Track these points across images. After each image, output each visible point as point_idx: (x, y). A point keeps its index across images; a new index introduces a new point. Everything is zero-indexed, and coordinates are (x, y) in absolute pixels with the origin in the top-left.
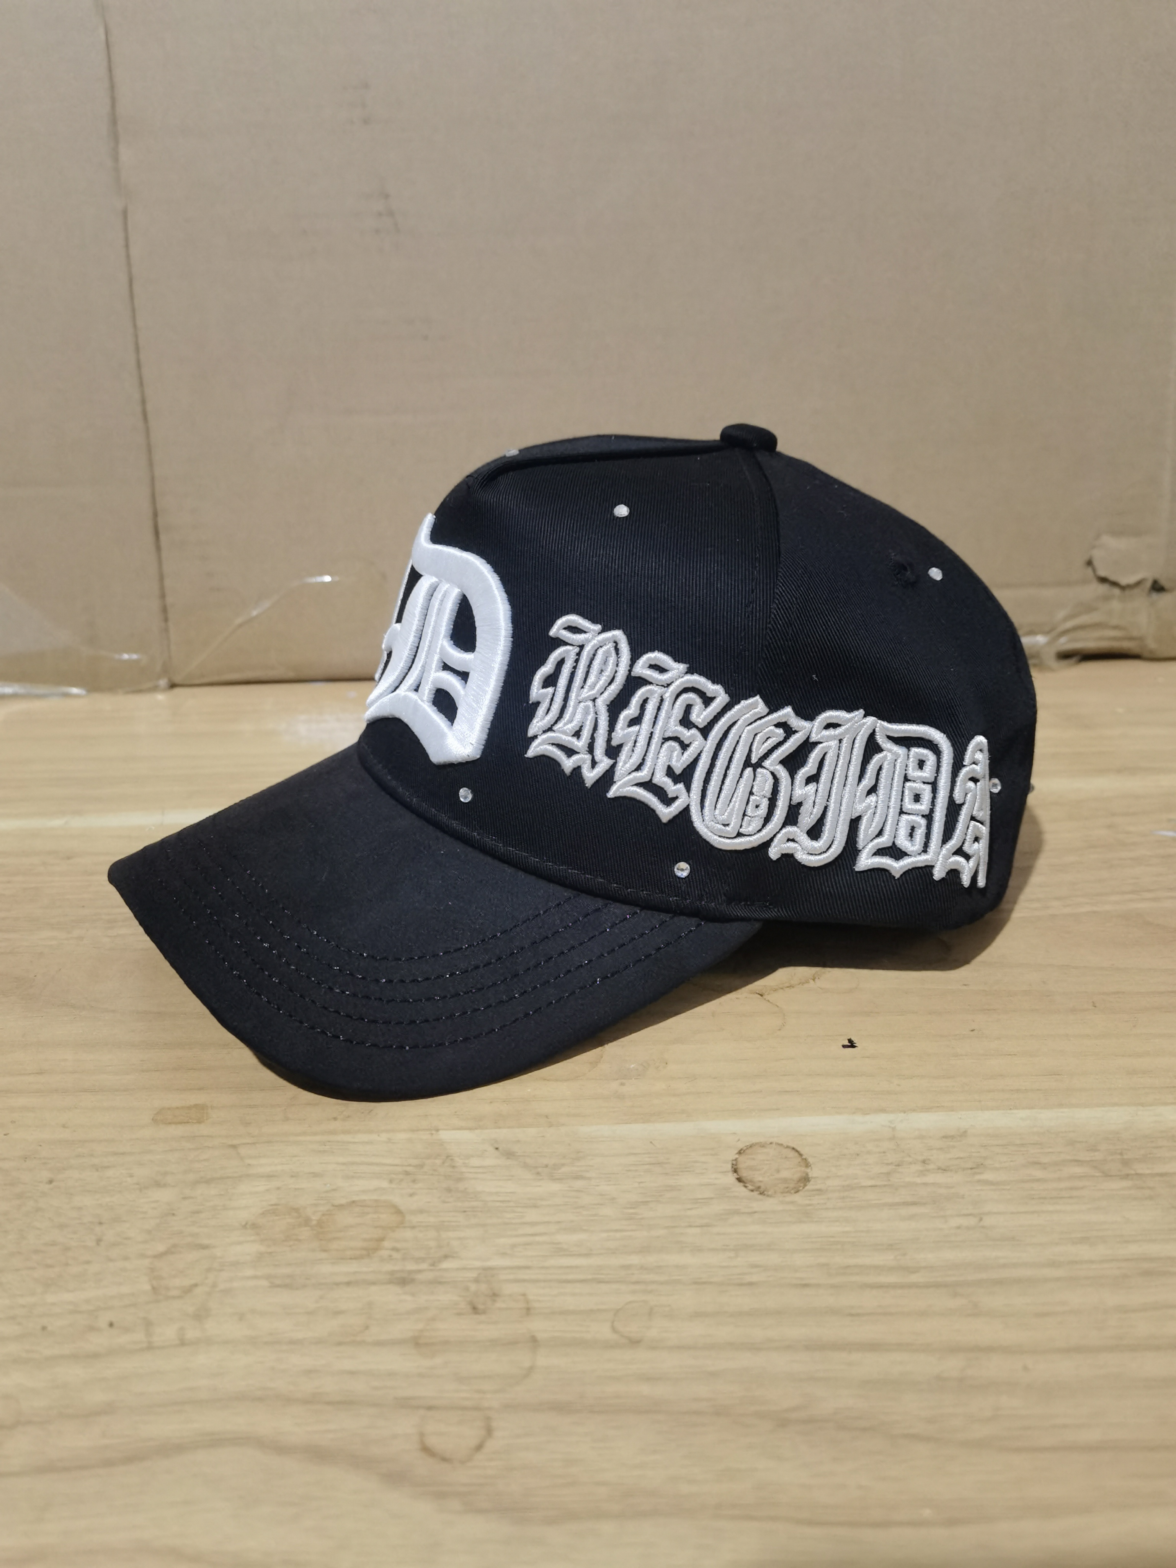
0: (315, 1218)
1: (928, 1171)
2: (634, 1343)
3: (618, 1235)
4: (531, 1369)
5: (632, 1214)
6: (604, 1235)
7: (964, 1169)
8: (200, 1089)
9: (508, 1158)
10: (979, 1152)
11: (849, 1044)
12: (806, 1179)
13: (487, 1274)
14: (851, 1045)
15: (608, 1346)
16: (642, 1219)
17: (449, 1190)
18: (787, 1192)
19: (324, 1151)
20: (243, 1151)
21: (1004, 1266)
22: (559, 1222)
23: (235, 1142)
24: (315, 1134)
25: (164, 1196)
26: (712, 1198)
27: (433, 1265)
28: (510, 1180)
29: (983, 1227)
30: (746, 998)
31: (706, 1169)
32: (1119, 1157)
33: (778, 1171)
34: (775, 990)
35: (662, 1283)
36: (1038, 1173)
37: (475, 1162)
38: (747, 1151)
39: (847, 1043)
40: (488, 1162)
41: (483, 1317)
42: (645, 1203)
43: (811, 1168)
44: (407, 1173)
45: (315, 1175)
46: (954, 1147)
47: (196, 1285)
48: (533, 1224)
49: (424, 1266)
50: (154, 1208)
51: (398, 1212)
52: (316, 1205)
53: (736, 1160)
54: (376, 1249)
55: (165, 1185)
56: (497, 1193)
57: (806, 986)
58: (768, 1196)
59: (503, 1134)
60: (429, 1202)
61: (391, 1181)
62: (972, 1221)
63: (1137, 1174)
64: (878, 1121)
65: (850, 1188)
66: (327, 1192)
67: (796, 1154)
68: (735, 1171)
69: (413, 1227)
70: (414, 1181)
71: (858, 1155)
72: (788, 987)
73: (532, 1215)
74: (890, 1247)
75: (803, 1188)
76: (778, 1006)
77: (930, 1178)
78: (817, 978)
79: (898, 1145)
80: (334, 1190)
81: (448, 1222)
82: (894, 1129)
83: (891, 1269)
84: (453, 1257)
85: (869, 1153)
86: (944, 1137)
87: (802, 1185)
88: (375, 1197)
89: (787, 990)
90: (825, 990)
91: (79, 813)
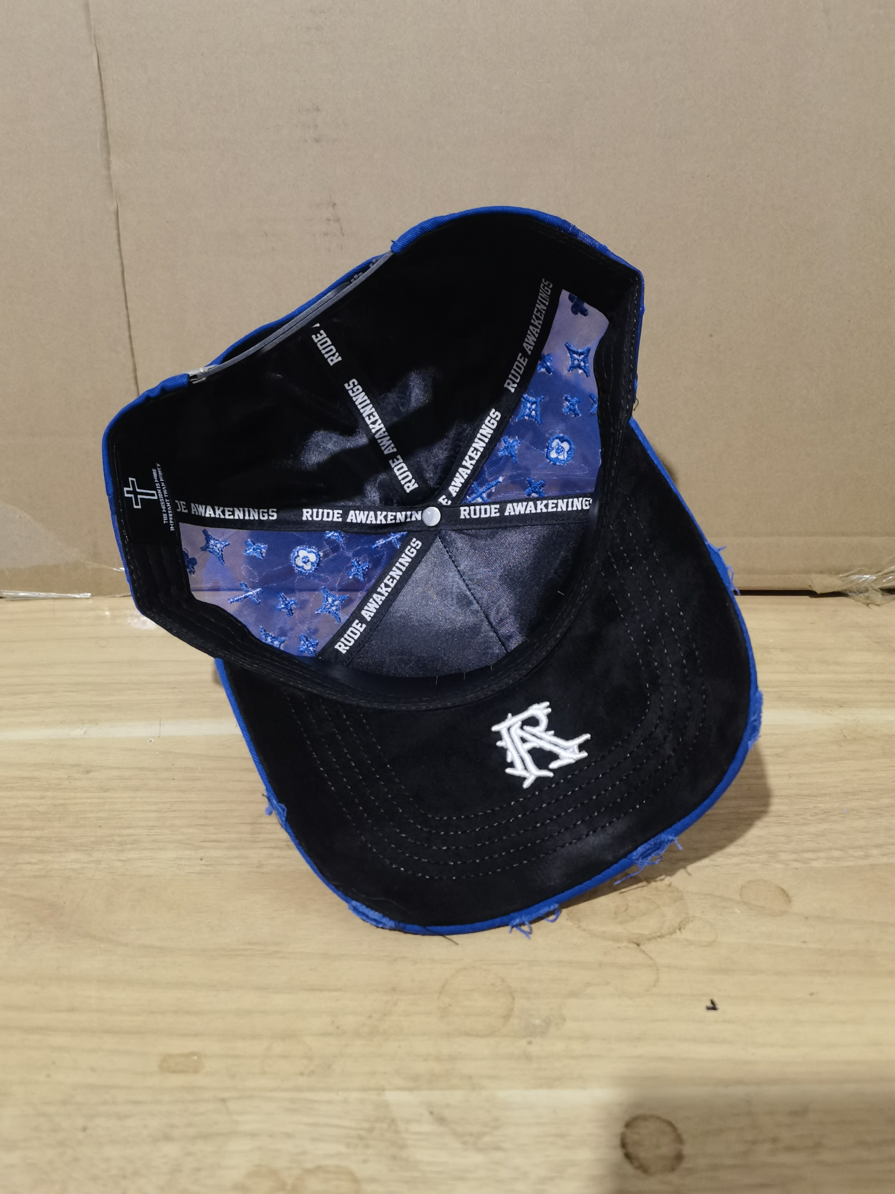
0: (289, 1182)
1: (777, 1150)
7: (806, 1148)
8: (196, 1035)
9: (441, 1125)
10: (817, 1130)
11: (712, 1006)
12: (679, 1157)
14: (714, 1007)
17: (394, 1158)
18: (665, 1171)
19: (294, 1110)
20: (231, 1105)
23: (225, 1095)
25: (171, 1150)
26: (605, 1175)
28: (442, 1149)
30: (626, 947)
33: (657, 1147)
34: (649, 940)
37: (414, 1127)
38: (633, 1124)
39: (710, 1004)
40: (425, 1128)
42: (551, 1179)
43: (684, 1146)
44: (360, 1138)
45: (289, 1136)
46: (797, 1124)
50: (165, 1163)
51: (355, 1180)
52: (289, 1168)
53: (624, 1134)
55: (172, 1139)
56: (432, 1163)
57: (674, 936)
58: (650, 1175)
59: (436, 1096)
60: (378, 1170)
61: (348, 1145)
64: (737, 1093)
65: (715, 1167)
66: (298, 1154)
67: (672, 1129)
68: (624, 1145)
70: (367, 1147)
71: (721, 1131)
72: (659, 937)
75: (678, 1165)
76: (651, 958)
77: (780, 1158)
78: (683, 927)
79: (753, 1121)
80: (303, 1153)
82: (750, 1103)
85: (730, 1129)
86: (790, 1113)
88: (336, 1162)
89: (659, 940)
90: (690, 943)
91: (95, 722)
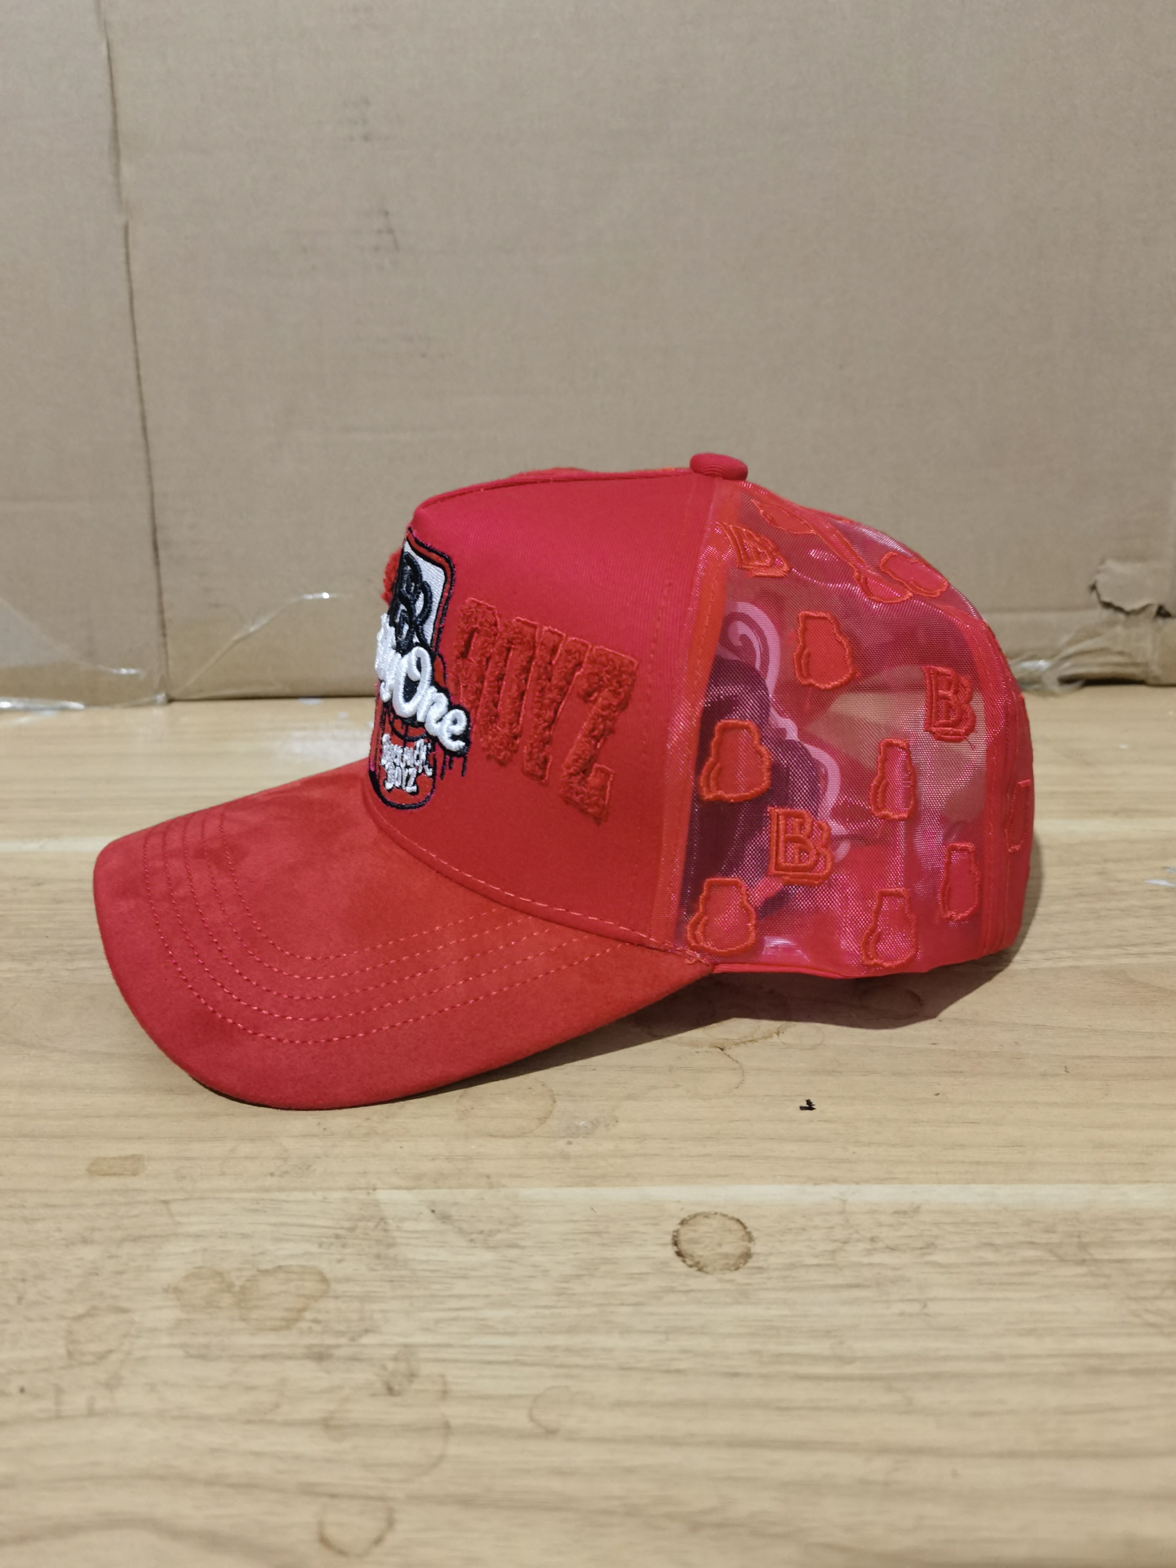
0: (238, 1283)
1: (875, 1249)
2: (550, 1433)
3: (547, 1312)
4: (442, 1458)
5: (564, 1288)
6: (533, 1311)
7: (914, 1249)
8: (140, 1138)
9: (444, 1222)
10: (930, 1230)
11: (807, 1106)
12: (747, 1256)
13: (408, 1351)
14: (810, 1106)
15: (523, 1435)
16: (574, 1294)
17: (378, 1257)
18: (726, 1269)
19: (256, 1210)
20: (174, 1207)
21: (946, 1358)
22: (488, 1296)
23: (168, 1197)
24: (249, 1191)
25: (89, 1253)
26: (648, 1273)
27: (353, 1339)
28: (442, 1247)
29: (927, 1315)
30: (706, 1051)
31: (646, 1241)
32: (1076, 1240)
33: (720, 1245)
34: (737, 1044)
35: (586, 1367)
36: (990, 1256)
37: (409, 1225)
38: (691, 1222)
39: (805, 1104)
40: (423, 1226)
41: (397, 1400)
42: (579, 1276)
43: (755, 1244)
44: (337, 1237)
46: (904, 1224)
47: (110, 1352)
48: (460, 1297)
49: (343, 1341)
50: (78, 1266)
51: (324, 1280)
52: (240, 1270)
53: (677, 1231)
54: (296, 1320)
55: (92, 1242)
56: (427, 1262)
57: (769, 1040)
58: (707, 1273)
59: (441, 1195)
60: (356, 1270)
61: (320, 1245)
62: (915, 1308)
63: (1095, 1261)
64: (829, 1192)
65: (792, 1266)
66: (254, 1255)
67: (741, 1227)
68: (676, 1244)
69: (337, 1297)
70: (344, 1246)
71: (804, 1229)
72: (751, 1041)
73: (461, 1287)
74: (828, 1334)
75: (745, 1264)
76: (738, 1062)
77: (876, 1258)
78: (781, 1032)
79: (847, 1221)
80: (261, 1253)
81: (375, 1292)
82: (844, 1202)
83: (825, 1359)
84: (373, 1331)
85: (815, 1227)
86: (896, 1212)
87: (742, 1261)
88: (302, 1262)
89: (749, 1044)
90: (788, 1046)
91: (56, 836)
